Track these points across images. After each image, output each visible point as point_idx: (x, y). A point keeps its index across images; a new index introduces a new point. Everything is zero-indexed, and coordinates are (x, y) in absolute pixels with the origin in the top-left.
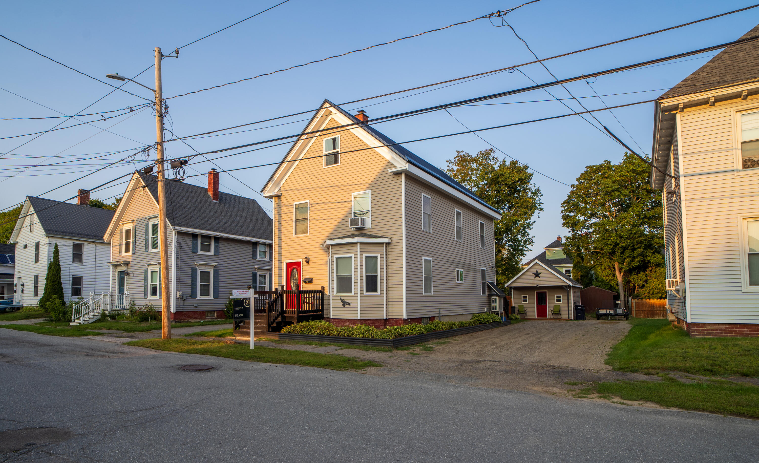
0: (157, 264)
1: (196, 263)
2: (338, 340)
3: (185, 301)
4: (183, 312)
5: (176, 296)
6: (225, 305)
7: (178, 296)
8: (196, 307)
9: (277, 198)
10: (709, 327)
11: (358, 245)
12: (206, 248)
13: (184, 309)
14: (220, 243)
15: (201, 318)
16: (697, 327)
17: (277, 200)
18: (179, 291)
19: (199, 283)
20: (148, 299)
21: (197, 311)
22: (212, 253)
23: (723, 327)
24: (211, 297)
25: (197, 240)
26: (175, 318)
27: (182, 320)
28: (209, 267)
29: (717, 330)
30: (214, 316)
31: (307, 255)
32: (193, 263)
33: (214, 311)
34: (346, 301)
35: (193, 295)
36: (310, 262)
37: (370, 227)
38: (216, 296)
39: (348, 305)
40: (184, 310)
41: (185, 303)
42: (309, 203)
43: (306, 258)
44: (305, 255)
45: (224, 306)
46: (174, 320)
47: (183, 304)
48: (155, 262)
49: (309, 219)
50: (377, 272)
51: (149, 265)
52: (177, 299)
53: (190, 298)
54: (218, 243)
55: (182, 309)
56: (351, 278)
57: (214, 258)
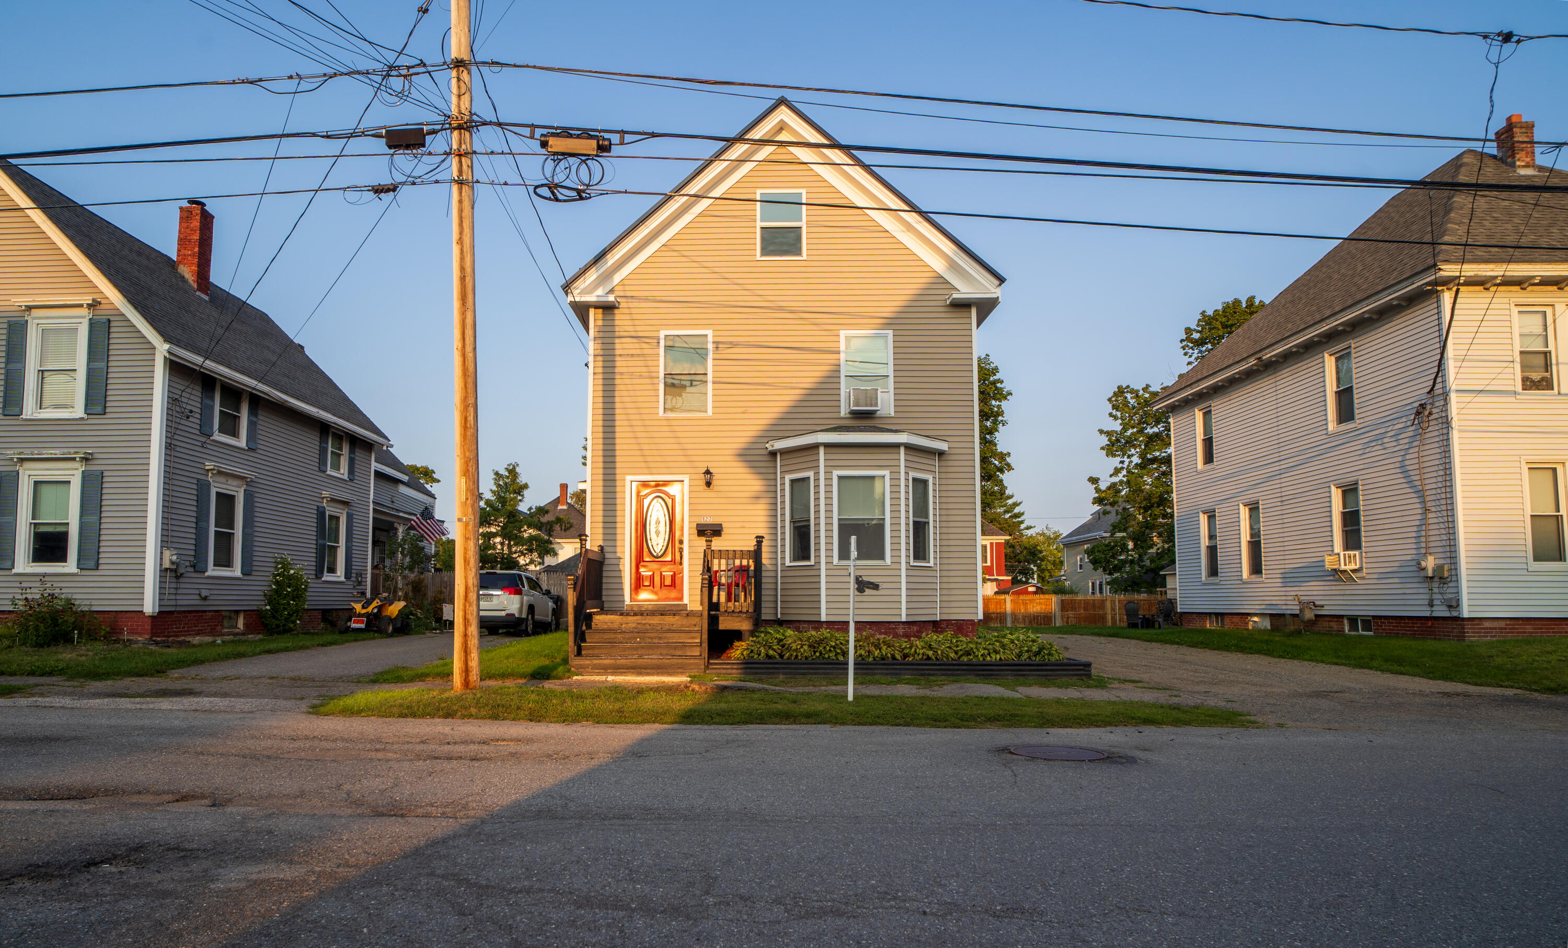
0: (74, 459)
1: (209, 465)
2: (945, 670)
3: (182, 580)
4: (172, 612)
5: (161, 565)
6: (265, 595)
7: (167, 564)
8: (205, 598)
9: (600, 311)
10: (1487, 624)
11: (902, 450)
12: (230, 426)
13: (179, 603)
14: (260, 417)
15: (213, 632)
16: (1471, 625)
17: (600, 316)
18: (168, 548)
19: (212, 529)
20: (14, 571)
21: (205, 611)
22: (242, 442)
23: (1502, 624)
24: (236, 571)
25: (213, 399)
26: (153, 634)
27: (171, 639)
28: (236, 482)
29: (1495, 628)
30: (236, 627)
31: (710, 465)
32: (202, 466)
33: (237, 612)
34: (866, 579)
35: (198, 566)
36: (714, 482)
37: (893, 414)
38: (247, 570)
39: (873, 589)
40: (179, 609)
41: (182, 586)
42: (710, 339)
43: (708, 472)
44: (705, 465)
45: (263, 598)
46: (151, 639)
47: (176, 589)
48: (66, 450)
49: (710, 378)
50: (927, 516)
51: (22, 460)
52: (164, 572)
53: (192, 570)
54: (256, 415)
55: (173, 603)
56: (880, 527)
57: (246, 457)
